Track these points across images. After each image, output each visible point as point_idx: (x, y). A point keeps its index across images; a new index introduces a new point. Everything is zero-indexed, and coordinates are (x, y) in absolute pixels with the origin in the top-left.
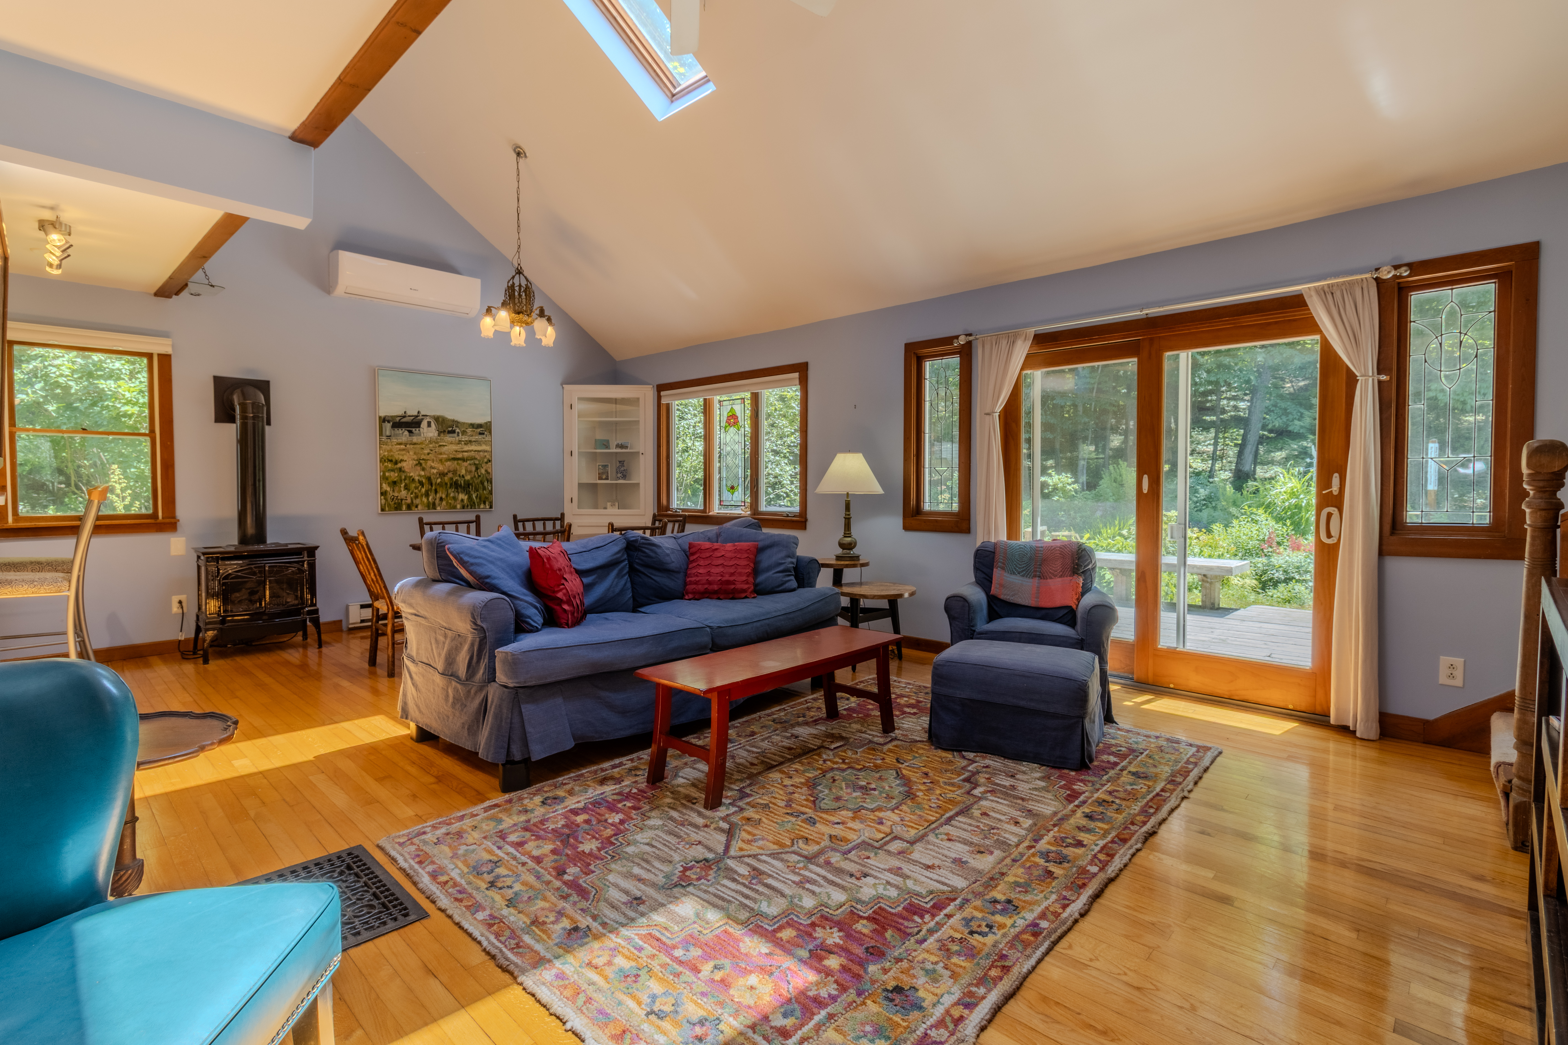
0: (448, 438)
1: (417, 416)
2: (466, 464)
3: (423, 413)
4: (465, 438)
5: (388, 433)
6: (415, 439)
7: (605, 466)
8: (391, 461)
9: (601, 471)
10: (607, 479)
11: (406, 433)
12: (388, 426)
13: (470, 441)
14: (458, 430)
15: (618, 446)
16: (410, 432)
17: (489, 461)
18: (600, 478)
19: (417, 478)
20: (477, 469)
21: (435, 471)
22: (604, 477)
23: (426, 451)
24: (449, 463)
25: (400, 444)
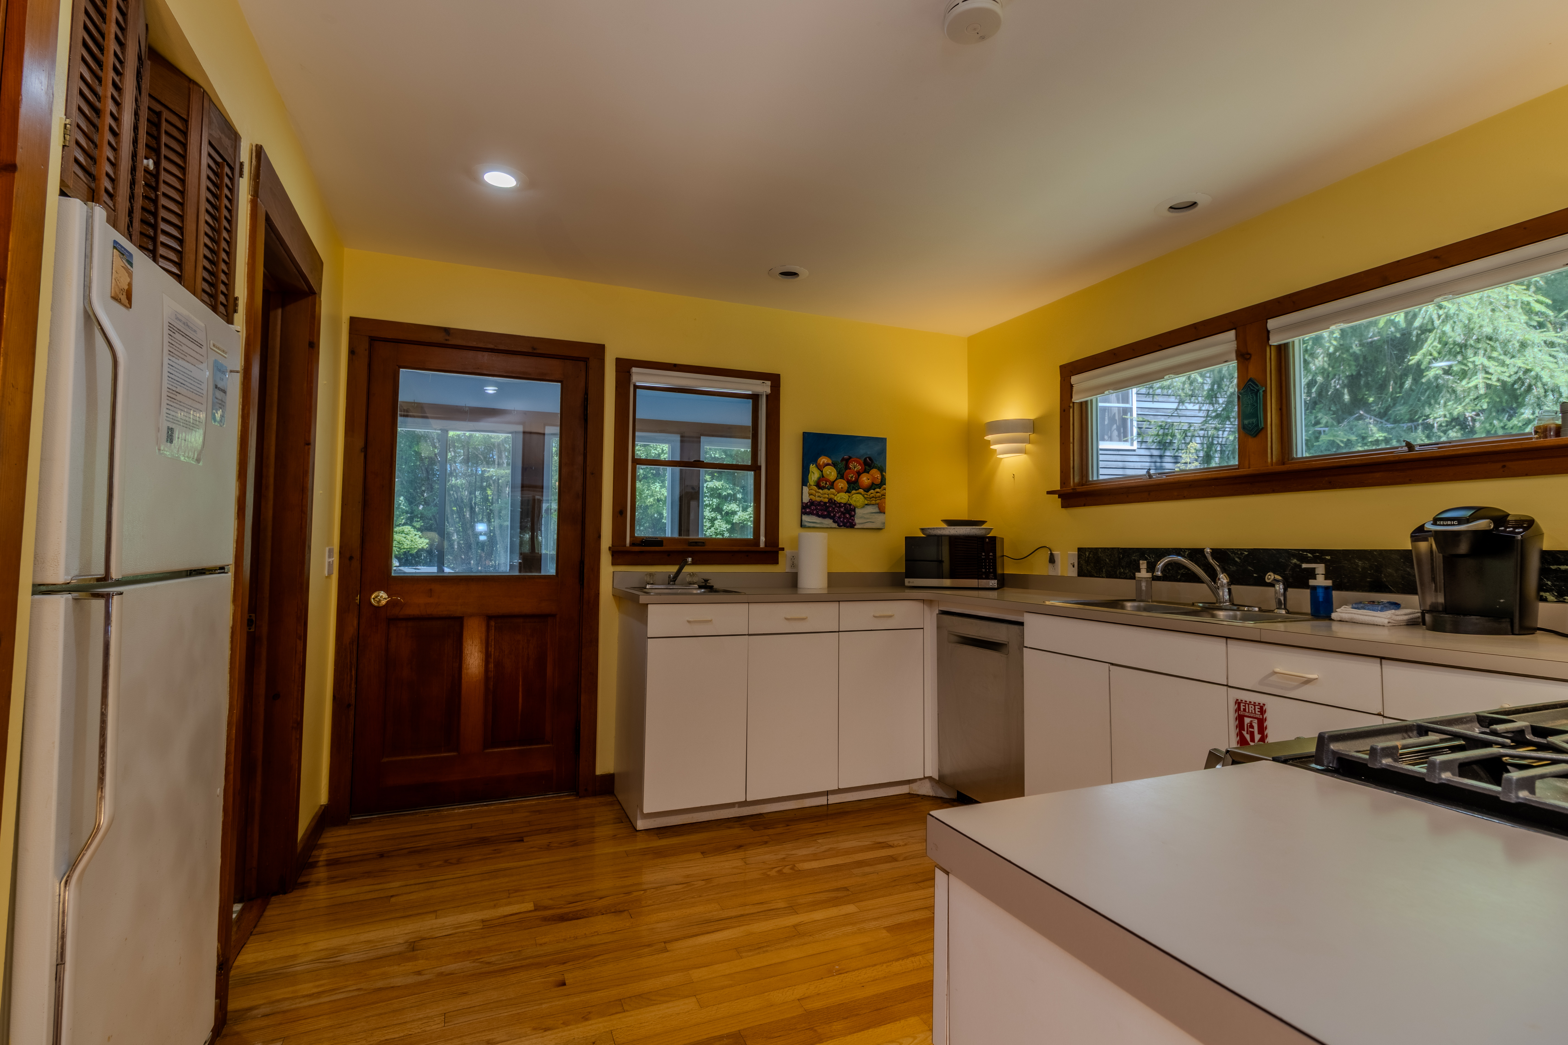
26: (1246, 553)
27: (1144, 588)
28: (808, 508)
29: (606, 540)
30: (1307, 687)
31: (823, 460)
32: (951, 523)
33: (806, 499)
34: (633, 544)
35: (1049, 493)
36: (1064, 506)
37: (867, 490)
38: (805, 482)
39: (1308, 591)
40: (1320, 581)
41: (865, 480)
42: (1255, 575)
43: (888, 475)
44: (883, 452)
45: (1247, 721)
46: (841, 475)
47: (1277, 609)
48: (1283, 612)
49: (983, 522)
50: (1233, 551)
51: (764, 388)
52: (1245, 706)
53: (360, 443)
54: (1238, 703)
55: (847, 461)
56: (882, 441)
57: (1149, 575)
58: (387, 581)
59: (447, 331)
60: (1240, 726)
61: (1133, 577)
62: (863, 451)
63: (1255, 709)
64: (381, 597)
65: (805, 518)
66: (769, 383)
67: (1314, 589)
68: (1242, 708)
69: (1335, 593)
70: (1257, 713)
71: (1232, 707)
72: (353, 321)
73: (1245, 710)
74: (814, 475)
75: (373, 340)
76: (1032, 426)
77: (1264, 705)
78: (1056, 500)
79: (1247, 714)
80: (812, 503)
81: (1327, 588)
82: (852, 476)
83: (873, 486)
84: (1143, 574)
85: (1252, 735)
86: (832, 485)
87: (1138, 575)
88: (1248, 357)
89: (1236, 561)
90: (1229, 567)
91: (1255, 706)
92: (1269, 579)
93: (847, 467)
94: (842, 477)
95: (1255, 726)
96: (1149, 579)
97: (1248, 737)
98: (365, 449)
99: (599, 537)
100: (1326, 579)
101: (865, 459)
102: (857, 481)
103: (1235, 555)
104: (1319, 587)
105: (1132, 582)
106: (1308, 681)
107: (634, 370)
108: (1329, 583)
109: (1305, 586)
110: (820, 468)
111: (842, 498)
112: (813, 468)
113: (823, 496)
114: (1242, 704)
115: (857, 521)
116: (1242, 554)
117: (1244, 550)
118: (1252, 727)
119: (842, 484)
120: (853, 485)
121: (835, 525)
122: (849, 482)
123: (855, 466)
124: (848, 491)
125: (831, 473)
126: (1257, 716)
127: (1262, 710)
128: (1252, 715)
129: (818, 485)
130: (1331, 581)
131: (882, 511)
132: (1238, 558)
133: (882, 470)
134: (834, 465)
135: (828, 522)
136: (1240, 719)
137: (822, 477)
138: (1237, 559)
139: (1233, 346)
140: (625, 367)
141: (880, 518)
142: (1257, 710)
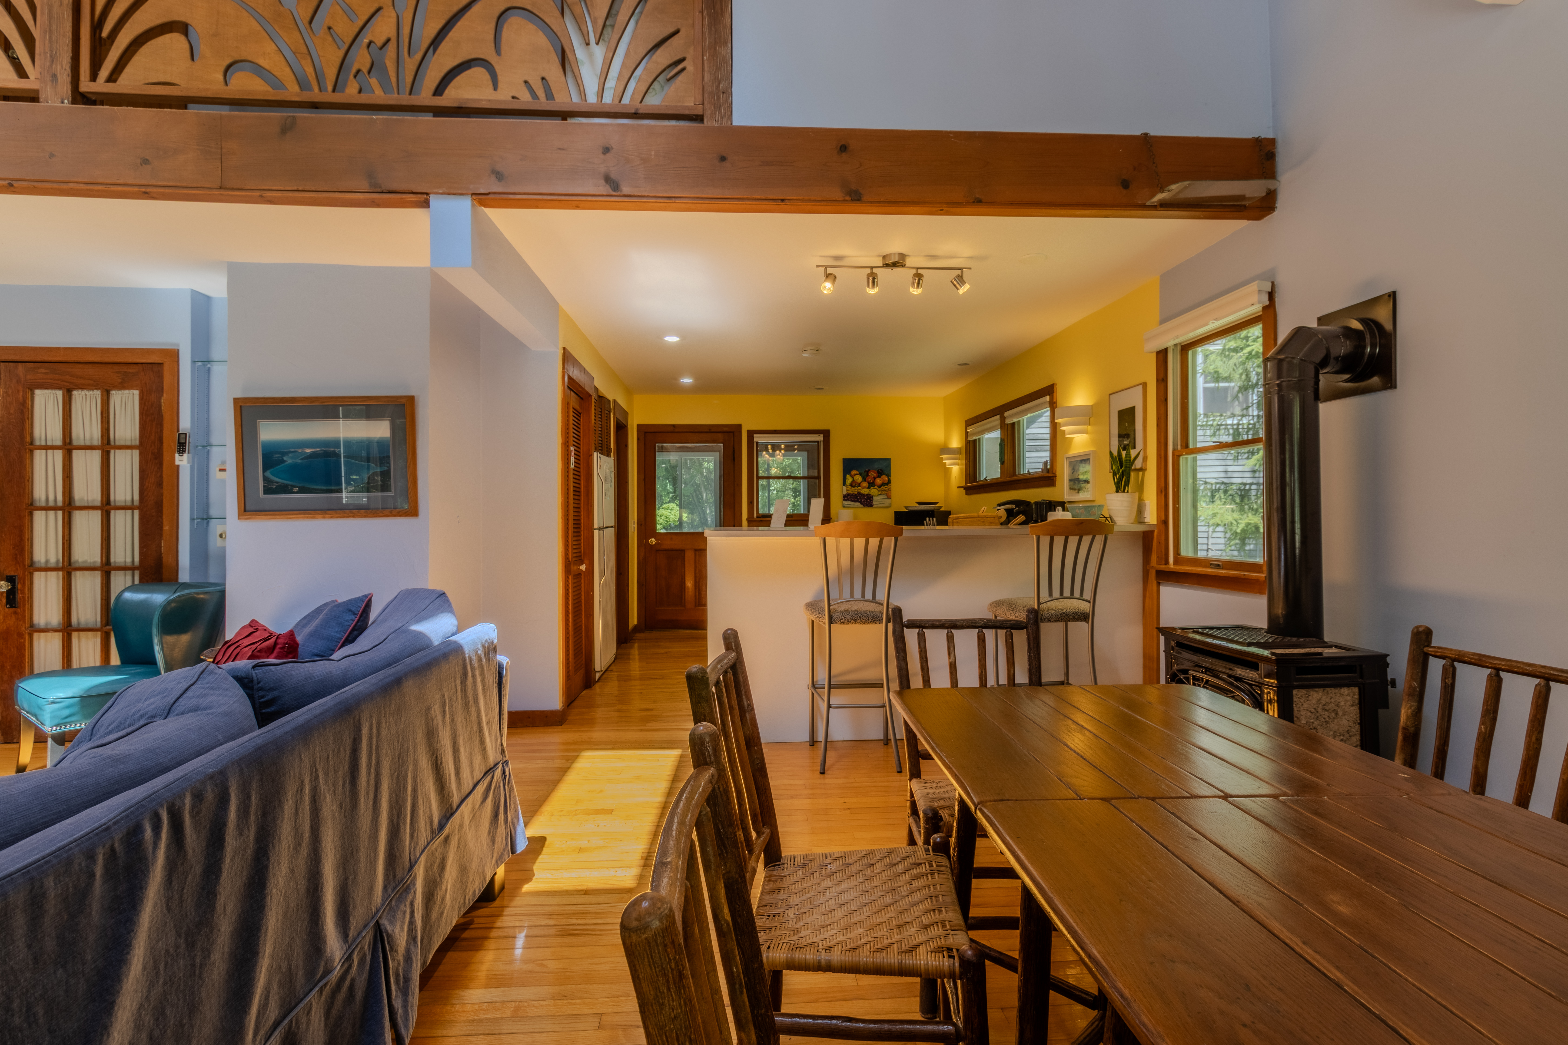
28: (846, 497)
29: (745, 515)
31: (854, 472)
32: (920, 503)
33: (845, 493)
34: (757, 517)
35: (958, 487)
36: (967, 494)
37: (880, 487)
38: (844, 484)
41: (878, 481)
43: (893, 478)
44: (889, 466)
46: (864, 479)
49: (937, 503)
51: (820, 438)
53: (643, 477)
55: (867, 472)
56: (889, 460)
58: (655, 534)
59: (674, 426)
62: (877, 466)
64: (653, 541)
65: (845, 502)
66: (822, 435)
72: (638, 426)
74: (849, 480)
75: (646, 433)
76: (958, 451)
78: (963, 491)
80: (848, 494)
82: (870, 480)
83: (883, 484)
86: (859, 485)
93: (868, 475)
94: (865, 481)
98: (645, 479)
99: (741, 514)
101: (878, 471)
102: (873, 482)
107: (755, 435)
110: (852, 477)
111: (865, 491)
112: (848, 476)
113: (854, 491)
115: (874, 503)
119: (865, 484)
120: (871, 485)
121: (862, 506)
122: (869, 483)
123: (873, 474)
124: (869, 488)
125: (859, 479)
129: (851, 485)
131: (889, 497)
133: (889, 475)
134: (860, 474)
135: (858, 504)
137: (854, 481)
139: (998, 422)
140: (751, 434)
141: (888, 501)
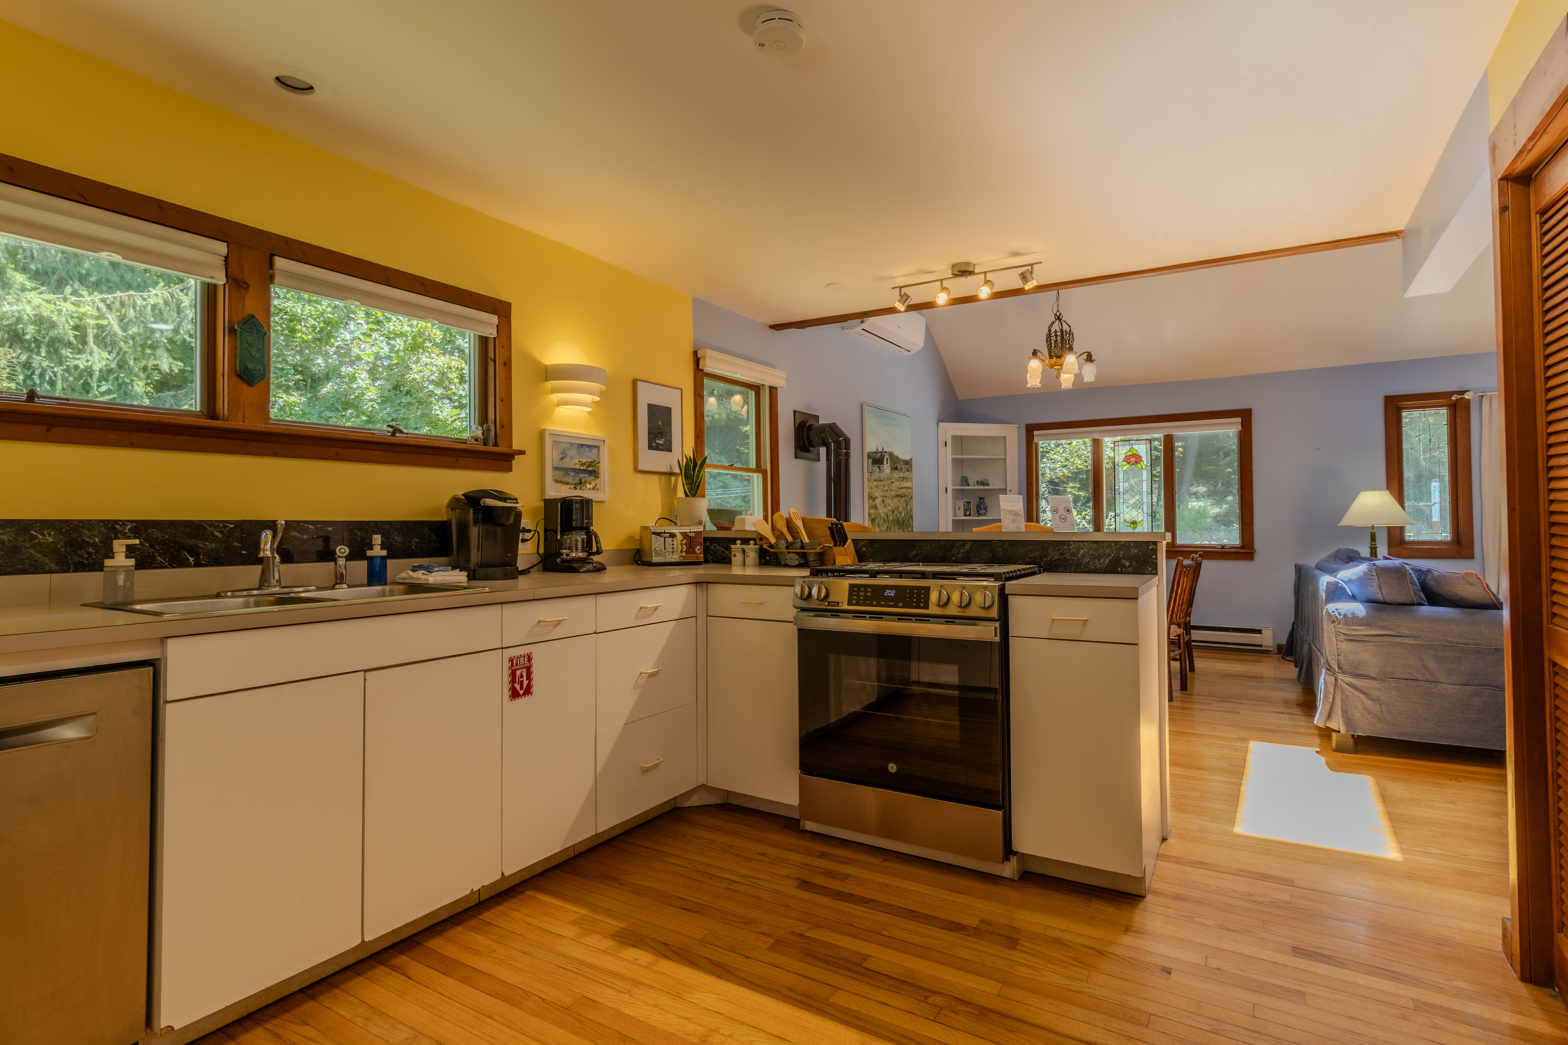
0: (896, 475)
1: (882, 453)
2: (902, 500)
3: (885, 450)
4: (902, 475)
5: (870, 471)
6: (882, 476)
7: (969, 503)
8: (872, 498)
9: (966, 507)
10: (970, 515)
11: (878, 470)
12: (870, 461)
13: (904, 478)
14: (899, 467)
15: (978, 483)
16: (879, 467)
17: (912, 498)
18: (965, 515)
19: (882, 515)
20: (907, 506)
21: (890, 508)
22: (968, 513)
23: (886, 488)
24: (895, 500)
25: (875, 481)
26: (231, 526)
27: (121, 582)
30: (558, 627)
39: (366, 562)
40: (377, 551)
42: (243, 552)
45: (518, 673)
47: (337, 584)
48: (346, 586)
50: (212, 523)
52: (517, 661)
54: (511, 660)
57: (132, 562)
60: (513, 681)
61: (100, 568)
63: (524, 661)
67: (371, 559)
68: (515, 662)
69: (389, 562)
70: (526, 662)
71: (507, 665)
73: (516, 664)
77: (531, 653)
79: (518, 667)
81: (384, 559)
84: (120, 559)
85: (521, 683)
87: (108, 562)
88: (245, 286)
89: (217, 536)
90: (205, 545)
91: (524, 657)
92: (344, 553)
95: (524, 674)
96: (130, 568)
97: (518, 687)
100: (382, 549)
103: (215, 527)
104: (376, 557)
105: (100, 575)
106: (559, 623)
108: (384, 553)
109: (363, 556)
114: (514, 660)
116: (225, 527)
117: (230, 522)
118: (522, 676)
126: (526, 665)
127: (530, 659)
128: (522, 666)
130: (386, 551)
132: (219, 532)
136: (513, 674)
138: (217, 534)
139: (221, 261)
142: (526, 660)
